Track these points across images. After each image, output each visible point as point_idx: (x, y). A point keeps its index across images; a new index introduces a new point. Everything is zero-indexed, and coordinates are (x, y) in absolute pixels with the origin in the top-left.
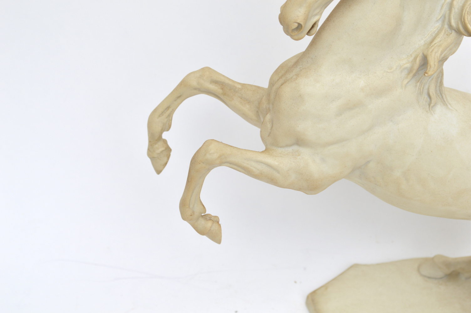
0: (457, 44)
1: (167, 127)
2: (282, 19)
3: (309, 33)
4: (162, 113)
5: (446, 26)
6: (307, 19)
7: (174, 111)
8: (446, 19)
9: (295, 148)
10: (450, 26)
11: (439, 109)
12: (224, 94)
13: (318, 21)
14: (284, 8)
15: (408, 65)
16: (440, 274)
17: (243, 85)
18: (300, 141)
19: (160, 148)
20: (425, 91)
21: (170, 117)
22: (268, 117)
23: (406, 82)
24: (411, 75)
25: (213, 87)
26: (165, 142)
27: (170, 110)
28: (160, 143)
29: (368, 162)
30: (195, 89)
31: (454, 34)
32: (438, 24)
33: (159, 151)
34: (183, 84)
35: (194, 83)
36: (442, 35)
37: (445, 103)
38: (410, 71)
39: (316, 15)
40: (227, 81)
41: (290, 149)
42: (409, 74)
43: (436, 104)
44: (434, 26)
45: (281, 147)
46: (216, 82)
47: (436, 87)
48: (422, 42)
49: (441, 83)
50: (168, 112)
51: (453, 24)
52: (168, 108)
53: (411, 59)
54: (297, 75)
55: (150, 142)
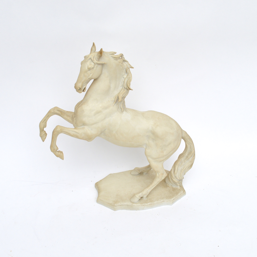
0: (127, 93)
1: (45, 126)
2: (75, 87)
3: (83, 91)
4: (43, 122)
5: (123, 88)
6: (82, 87)
7: (47, 121)
8: (123, 86)
9: (83, 126)
10: (124, 88)
11: (124, 112)
12: (62, 114)
13: (86, 87)
14: (75, 84)
15: (114, 100)
16: (137, 173)
17: (67, 111)
18: (84, 124)
19: (43, 133)
20: (120, 107)
21: (46, 123)
22: (75, 118)
23: (114, 104)
24: (115, 102)
25: (58, 112)
26: (45, 131)
27: (46, 120)
28: (43, 132)
29: (105, 129)
30: (53, 113)
31: (126, 90)
32: (121, 88)
33: (43, 134)
34: (49, 112)
35: (52, 111)
36: (122, 90)
37: (126, 111)
38: (114, 101)
39: (85, 85)
40: (62, 110)
41: (82, 127)
42: (114, 102)
43: (123, 111)
44: (120, 88)
45: (79, 127)
46: (59, 111)
47: (123, 106)
48: (117, 93)
49: (125, 105)
50: (45, 121)
51: (125, 87)
52: (45, 120)
53: (114, 98)
54: (82, 105)
55: (40, 131)
